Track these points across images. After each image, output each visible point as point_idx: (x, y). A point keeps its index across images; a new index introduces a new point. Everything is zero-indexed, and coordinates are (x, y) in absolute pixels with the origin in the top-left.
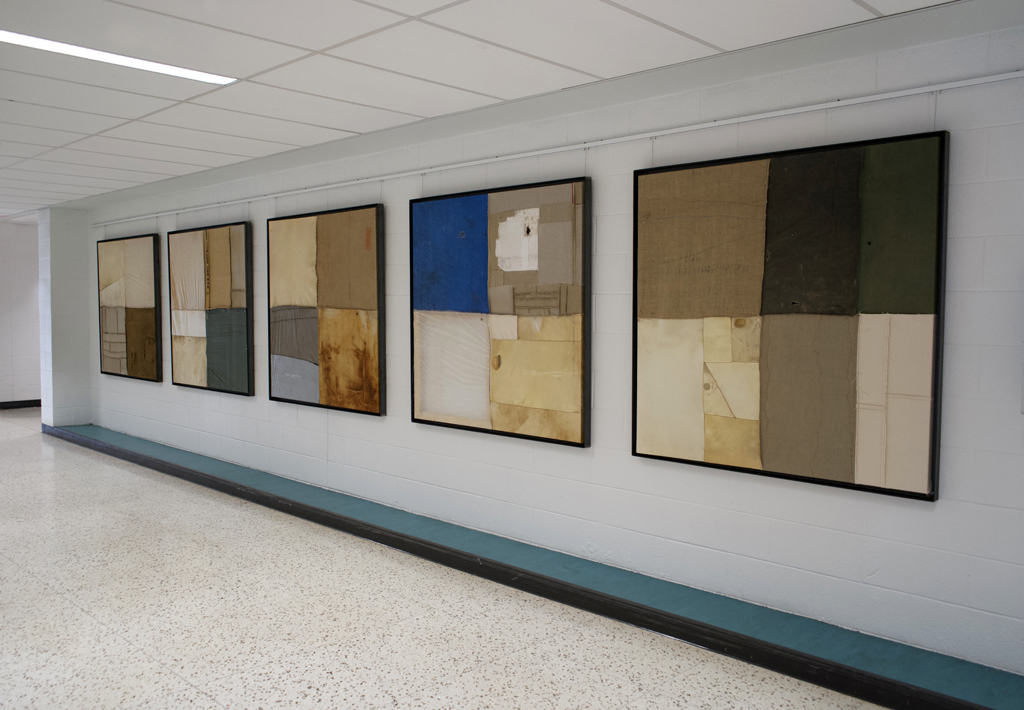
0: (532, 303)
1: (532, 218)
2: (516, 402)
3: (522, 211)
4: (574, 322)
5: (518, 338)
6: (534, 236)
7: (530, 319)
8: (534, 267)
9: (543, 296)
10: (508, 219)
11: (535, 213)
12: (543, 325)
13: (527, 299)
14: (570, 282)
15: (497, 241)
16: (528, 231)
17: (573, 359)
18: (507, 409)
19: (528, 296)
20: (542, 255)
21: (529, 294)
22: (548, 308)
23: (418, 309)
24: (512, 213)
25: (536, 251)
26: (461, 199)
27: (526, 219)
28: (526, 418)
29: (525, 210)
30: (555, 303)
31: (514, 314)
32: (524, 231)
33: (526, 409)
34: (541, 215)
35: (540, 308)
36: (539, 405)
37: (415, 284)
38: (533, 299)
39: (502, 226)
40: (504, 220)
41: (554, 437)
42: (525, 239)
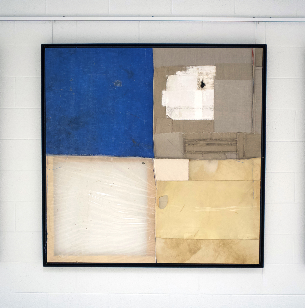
0: (204, 149)
1: (207, 74)
2: (186, 236)
3: (195, 68)
4: (253, 164)
5: (190, 179)
6: (209, 91)
7: (205, 163)
8: (209, 116)
9: (220, 142)
10: (178, 73)
11: (211, 70)
12: (219, 167)
13: (202, 145)
14: (249, 131)
15: (164, 92)
16: (203, 85)
17: (252, 194)
18: (177, 243)
19: (202, 142)
20: (218, 107)
21: (203, 140)
22: (224, 153)
23: (53, 153)
24: (183, 68)
25: (212, 103)
26: (117, 49)
27: (200, 74)
28: (198, 249)
29: (198, 67)
30: (233, 148)
31: (185, 158)
32: (196, 84)
33: (198, 240)
34: (217, 73)
35: (216, 152)
36: (213, 235)
37: (49, 128)
38: (208, 144)
39: (171, 79)
40: (173, 73)
41: (230, 262)
42: (199, 93)
